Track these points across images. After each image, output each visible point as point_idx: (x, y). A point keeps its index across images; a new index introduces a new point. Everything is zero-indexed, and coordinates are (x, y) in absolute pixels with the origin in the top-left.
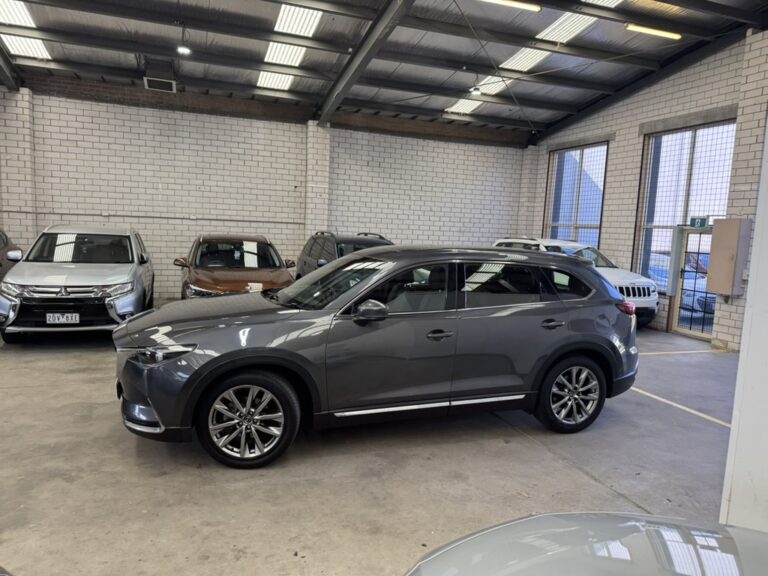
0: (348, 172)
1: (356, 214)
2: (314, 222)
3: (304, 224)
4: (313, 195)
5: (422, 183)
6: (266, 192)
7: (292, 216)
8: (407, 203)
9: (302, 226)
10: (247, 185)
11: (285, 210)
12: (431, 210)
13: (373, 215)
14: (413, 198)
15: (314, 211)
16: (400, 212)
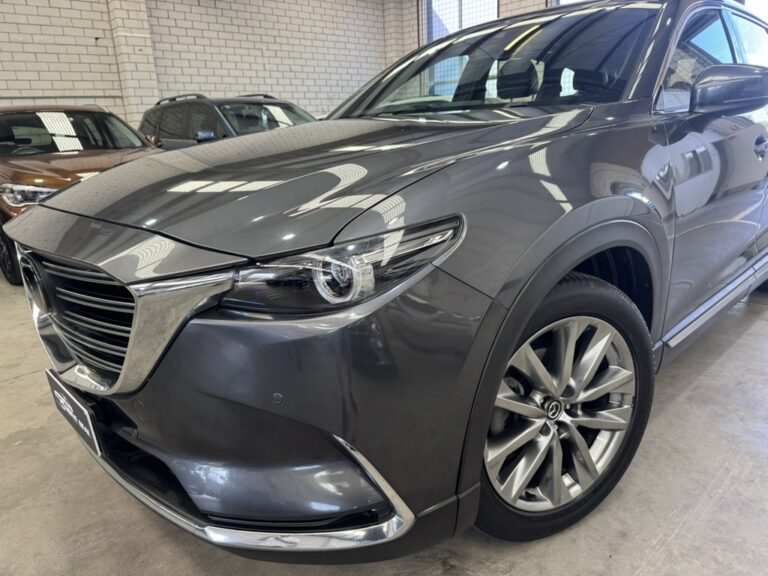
0: (173, 15)
1: (195, 79)
2: (139, 92)
3: (122, 97)
4: (129, 50)
5: (275, 33)
6: (49, 49)
7: (99, 85)
8: (259, 60)
9: (118, 101)
10: (14, 37)
11: (86, 76)
12: (291, 71)
13: (217, 80)
14: (266, 53)
15: (136, 75)
16: (253, 74)
